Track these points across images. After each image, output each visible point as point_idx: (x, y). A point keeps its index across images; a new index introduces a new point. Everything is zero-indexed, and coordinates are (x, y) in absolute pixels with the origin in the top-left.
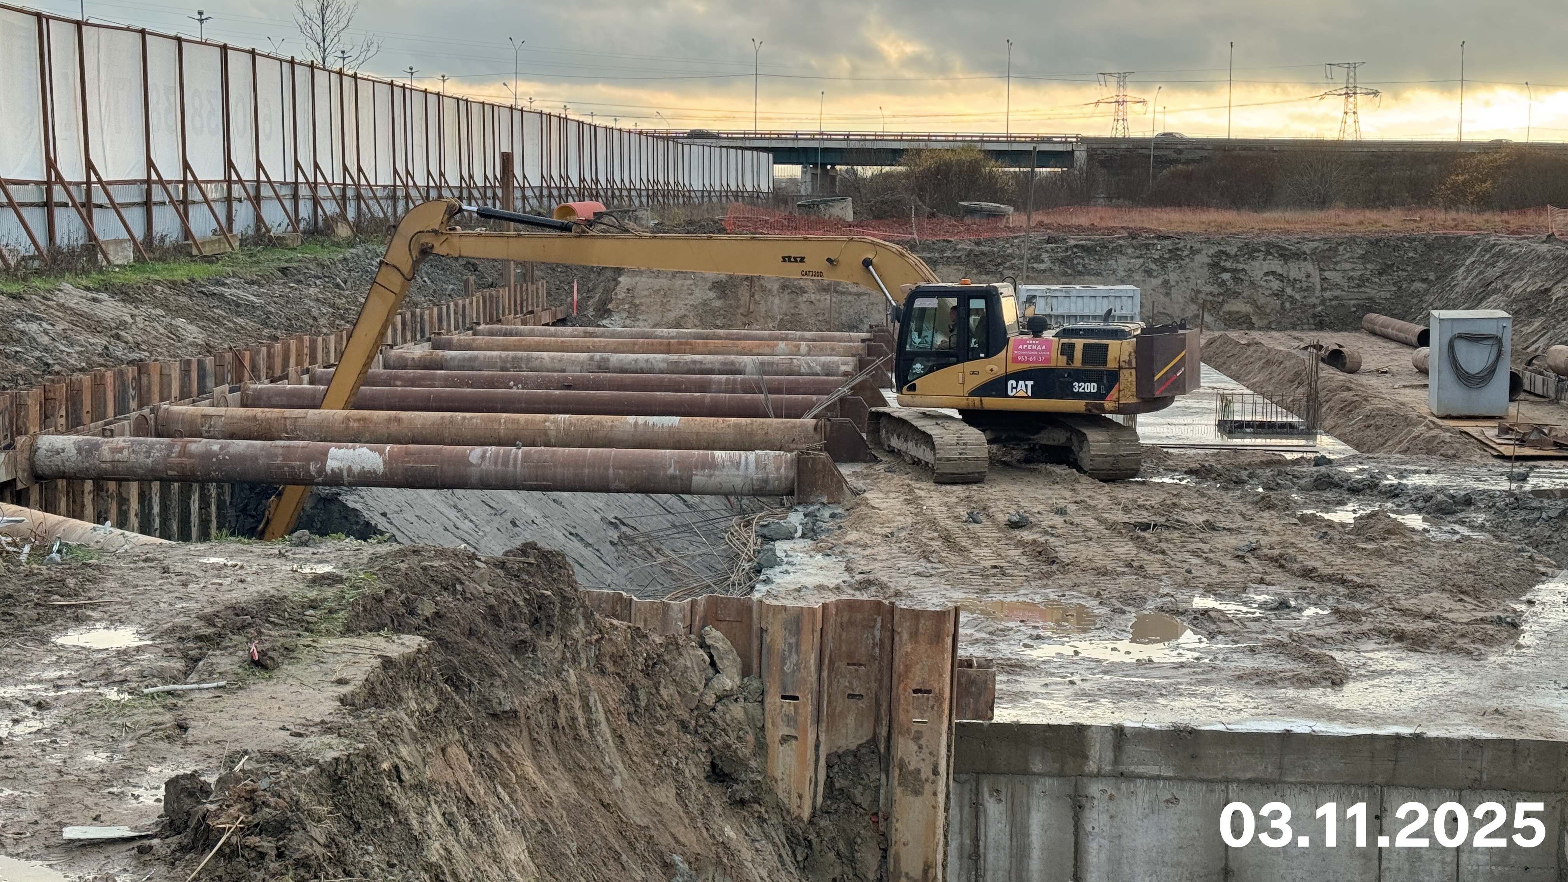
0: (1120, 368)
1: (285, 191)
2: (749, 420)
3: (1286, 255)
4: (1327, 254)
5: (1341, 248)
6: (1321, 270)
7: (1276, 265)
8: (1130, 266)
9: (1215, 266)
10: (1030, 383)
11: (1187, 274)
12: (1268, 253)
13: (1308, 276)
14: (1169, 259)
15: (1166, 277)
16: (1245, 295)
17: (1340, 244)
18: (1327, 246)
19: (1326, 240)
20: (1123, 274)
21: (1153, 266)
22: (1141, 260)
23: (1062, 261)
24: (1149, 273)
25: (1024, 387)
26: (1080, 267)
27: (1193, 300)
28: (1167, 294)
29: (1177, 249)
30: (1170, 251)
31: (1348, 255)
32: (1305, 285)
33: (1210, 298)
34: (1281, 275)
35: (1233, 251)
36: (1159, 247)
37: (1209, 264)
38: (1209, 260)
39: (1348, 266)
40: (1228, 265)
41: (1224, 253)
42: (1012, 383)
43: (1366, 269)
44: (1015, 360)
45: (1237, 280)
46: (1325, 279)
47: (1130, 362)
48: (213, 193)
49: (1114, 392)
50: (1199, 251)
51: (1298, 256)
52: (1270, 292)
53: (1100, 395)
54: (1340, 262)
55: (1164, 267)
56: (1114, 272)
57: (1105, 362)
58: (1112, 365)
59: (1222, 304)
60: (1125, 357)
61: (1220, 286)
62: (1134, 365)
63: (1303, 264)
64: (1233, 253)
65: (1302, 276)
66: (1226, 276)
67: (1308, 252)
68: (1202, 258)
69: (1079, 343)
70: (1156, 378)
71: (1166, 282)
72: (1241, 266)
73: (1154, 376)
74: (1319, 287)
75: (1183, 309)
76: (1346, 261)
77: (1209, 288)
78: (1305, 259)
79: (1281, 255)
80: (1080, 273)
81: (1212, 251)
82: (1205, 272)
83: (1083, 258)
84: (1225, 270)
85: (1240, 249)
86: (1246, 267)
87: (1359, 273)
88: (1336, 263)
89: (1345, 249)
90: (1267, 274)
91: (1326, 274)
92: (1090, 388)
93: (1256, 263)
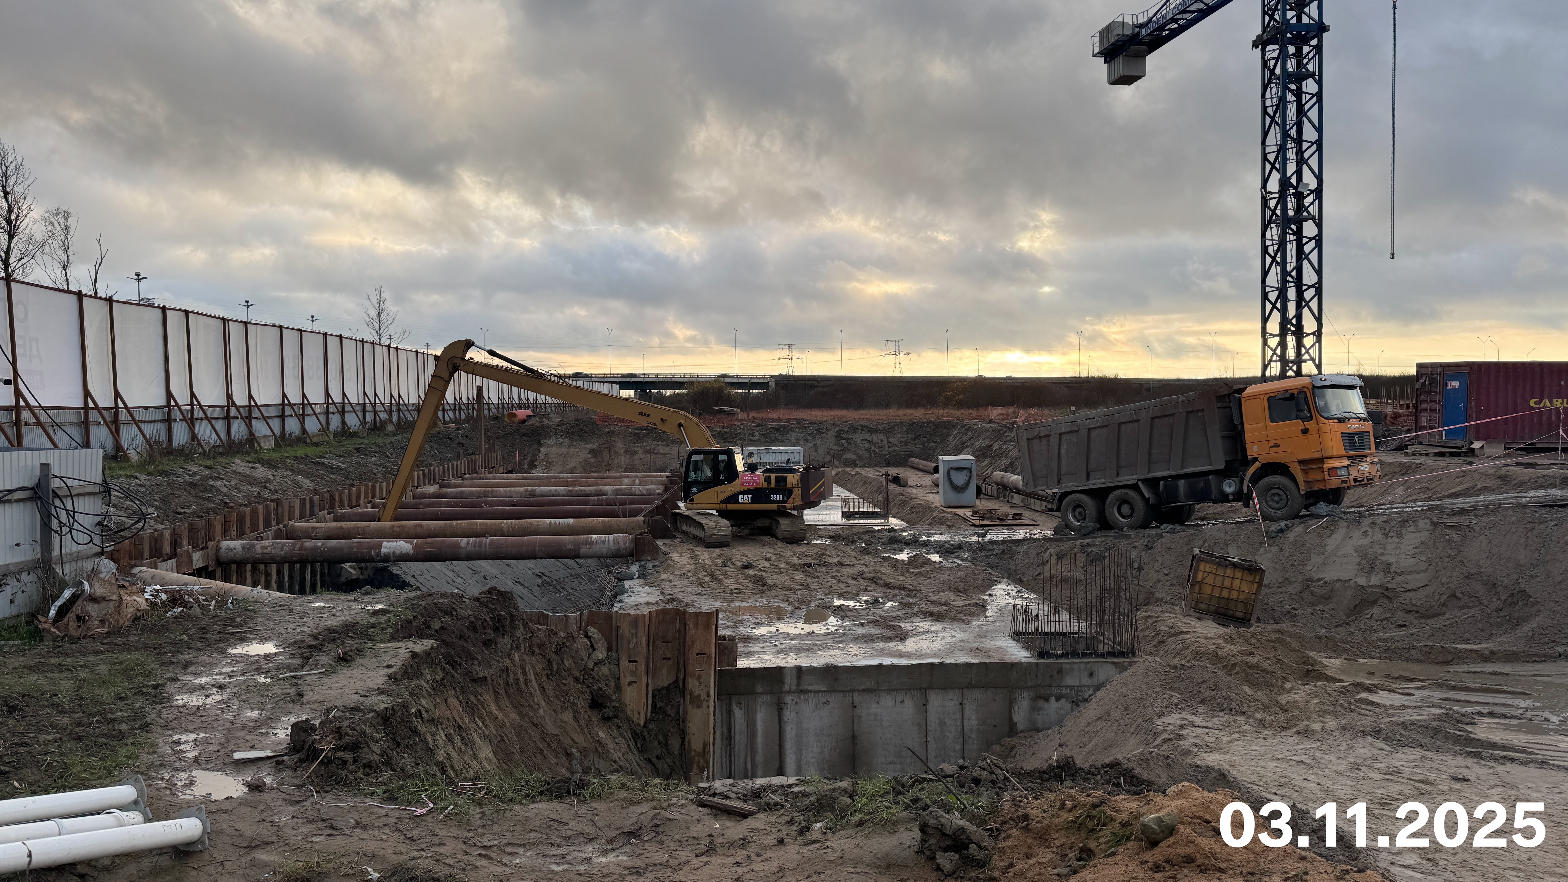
0: (793, 488)
1: (358, 408)
2: (609, 519)
3: (871, 431)
4: (890, 430)
5: (896, 427)
6: (888, 438)
7: (866, 436)
8: (798, 437)
9: (838, 436)
10: (750, 496)
11: (825, 441)
12: (862, 430)
13: (882, 441)
14: (816, 434)
15: (815, 442)
16: (852, 450)
17: (896, 425)
18: (890, 426)
19: (889, 424)
20: (794, 441)
21: (809, 437)
22: (803, 434)
23: (765, 436)
24: (807, 440)
25: (747, 498)
26: (773, 439)
27: (829, 453)
28: (816, 451)
29: (820, 429)
30: (816, 430)
31: (900, 430)
32: (880, 445)
33: (836, 452)
34: (869, 441)
35: (846, 429)
36: (811, 428)
37: (835, 436)
38: (835, 434)
39: (899, 436)
40: (844, 436)
41: (842, 430)
42: (741, 496)
43: (908, 437)
44: (742, 485)
45: (849, 443)
46: (889, 442)
47: (798, 484)
48: (318, 410)
49: (791, 499)
50: (830, 430)
51: (877, 431)
52: (864, 449)
53: (784, 501)
54: (896, 434)
55: (814, 438)
56: (790, 440)
57: (786, 485)
58: (789, 486)
59: (842, 455)
60: (795, 482)
61: (840, 446)
62: (800, 486)
63: (879, 435)
65: (879, 441)
66: (843, 441)
67: (881, 429)
68: (832, 433)
69: (773, 476)
71: (815, 445)
72: (850, 437)
73: (810, 491)
74: (887, 446)
75: (824, 458)
76: (899, 433)
77: (836, 448)
78: (880, 433)
79: (869, 431)
80: (774, 441)
81: (836, 430)
82: (834, 439)
83: (775, 434)
84: (843, 439)
85: (849, 428)
86: (852, 437)
87: (905, 439)
88: (894, 434)
89: (898, 428)
90: (863, 440)
91: (890, 440)
92: (779, 497)
93: (857, 435)
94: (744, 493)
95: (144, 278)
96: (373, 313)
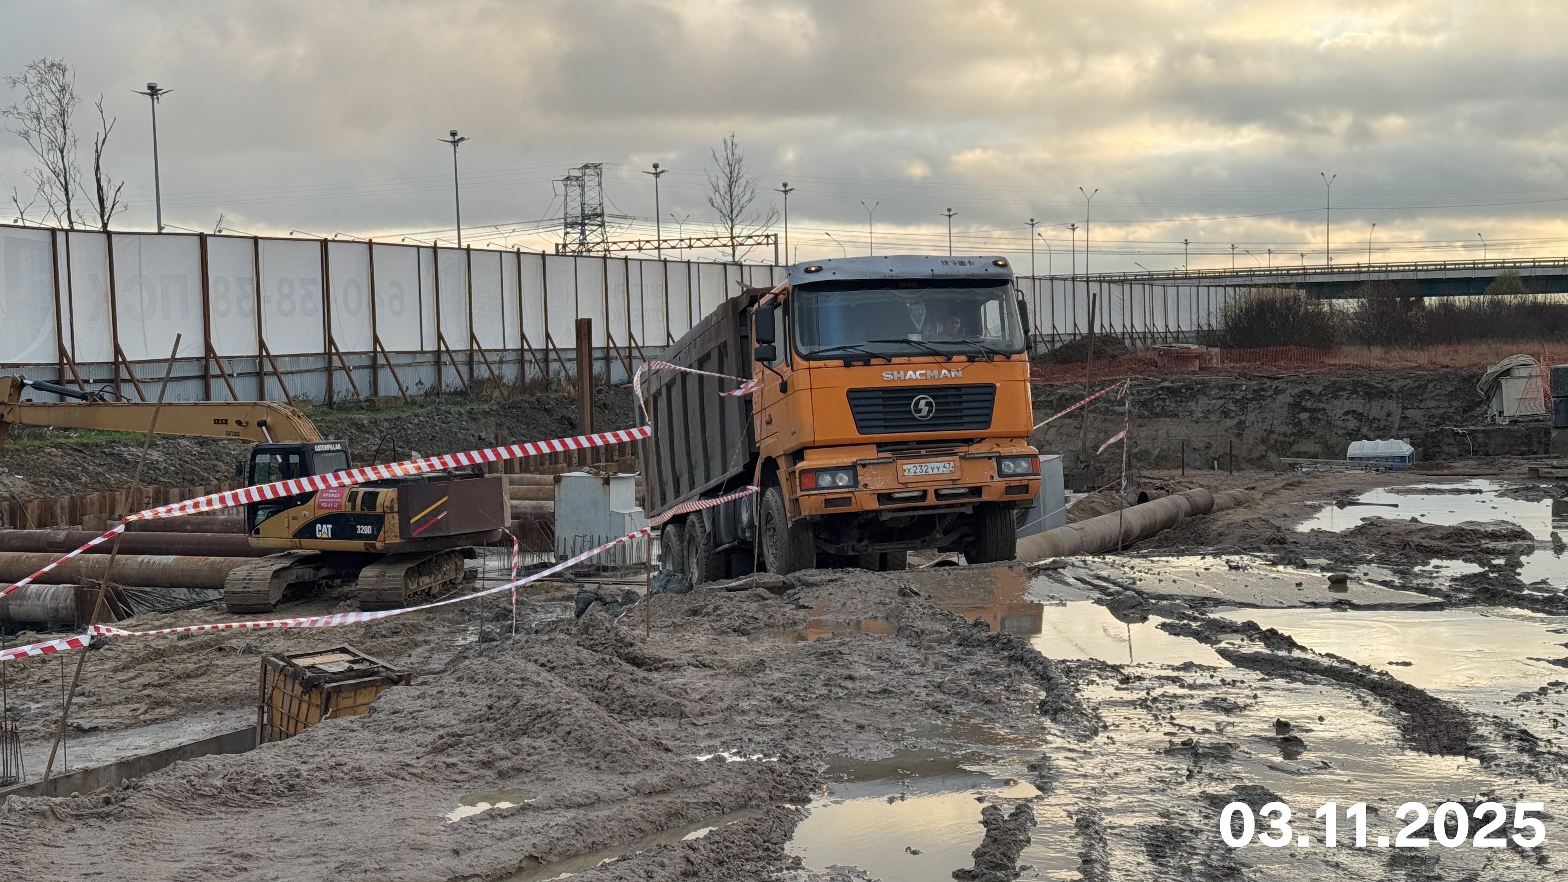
0: (385, 513)
6: (1405, 408)
7: (1358, 404)
8: (1210, 407)
9: (1296, 406)
10: (330, 526)
11: (1265, 415)
12: (1355, 391)
13: (1389, 415)
14: (1252, 399)
15: (1243, 418)
16: (1317, 434)
17: (1431, 381)
18: (1417, 384)
22: (1222, 401)
23: (1143, 404)
25: (324, 530)
26: (1158, 410)
28: (1239, 435)
29: (1262, 389)
30: (1254, 391)
34: (1361, 414)
35: (1317, 389)
36: (1244, 387)
37: (1289, 404)
38: (1291, 400)
39: (1432, 404)
40: (1309, 404)
41: (1309, 392)
42: (318, 526)
43: (1451, 406)
44: (320, 507)
45: (1314, 420)
46: (1404, 418)
47: (392, 507)
49: (382, 533)
50: (1283, 391)
52: (1344, 431)
53: (373, 537)
54: (1425, 400)
56: (1192, 413)
57: (374, 508)
58: (379, 510)
59: (1291, 444)
60: (388, 503)
61: (1295, 426)
62: (396, 509)
63: (1387, 402)
64: (1317, 392)
65: (1382, 415)
66: (1304, 416)
67: (1395, 390)
68: (1285, 399)
69: (362, 490)
70: (412, 521)
71: (1242, 422)
72: (1322, 406)
73: (410, 519)
74: (1396, 426)
75: (1251, 450)
76: (1432, 398)
77: (1284, 429)
78: (1391, 397)
79: (1367, 394)
80: (1157, 415)
81: (1297, 391)
82: (1285, 411)
84: (1305, 410)
86: (1326, 406)
87: (1442, 411)
88: (1421, 401)
89: (1435, 386)
90: (1347, 413)
91: (1408, 413)
92: (367, 530)
93: (1338, 403)
94: (323, 520)
95: (462, 139)
96: (723, 184)
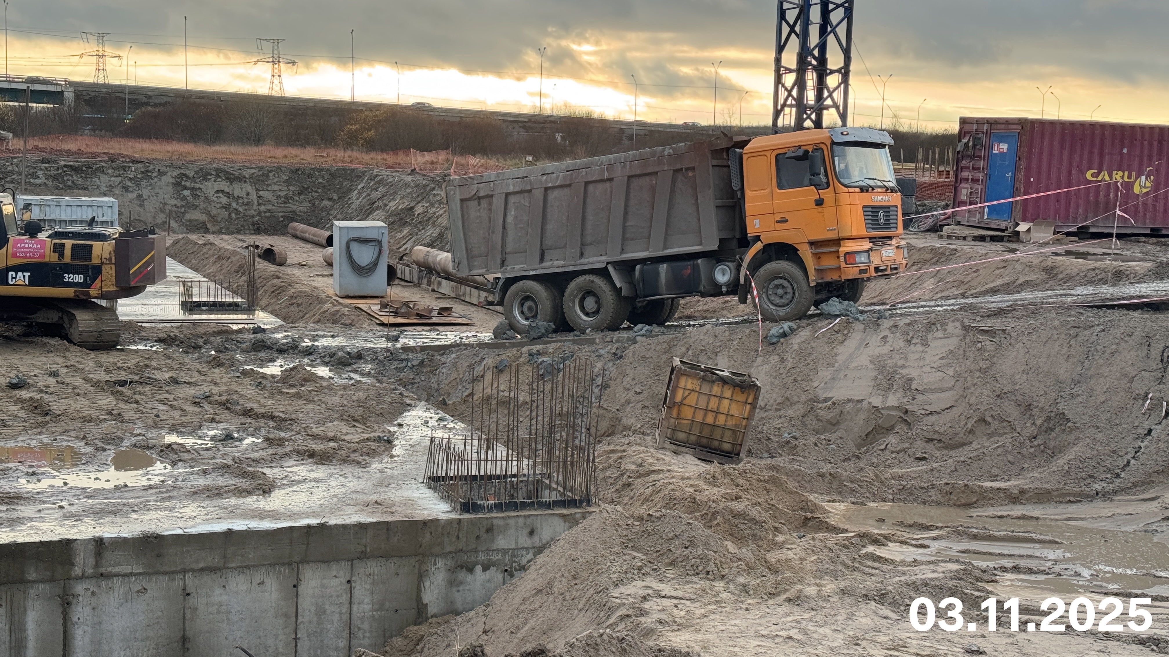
0: (102, 263)
3: (231, 178)
4: (261, 178)
5: (271, 175)
6: (257, 190)
7: (224, 185)
8: (111, 183)
9: (178, 185)
10: (27, 274)
11: (157, 191)
12: (218, 176)
13: (248, 194)
14: (142, 179)
15: (140, 192)
16: (201, 207)
17: (270, 172)
18: (261, 173)
19: (260, 168)
20: (105, 189)
21: (129, 184)
22: (120, 179)
24: (126, 189)
25: (23, 277)
26: (70, 183)
27: (162, 211)
28: (141, 206)
29: (148, 171)
30: (142, 172)
31: (276, 180)
32: (246, 200)
33: (174, 209)
34: (228, 193)
35: (191, 174)
36: (133, 169)
37: (173, 183)
38: (173, 181)
39: (276, 188)
40: (188, 184)
41: (185, 175)
42: (12, 274)
43: (289, 190)
44: (14, 256)
45: (195, 196)
46: (260, 197)
47: (110, 259)
49: (98, 282)
50: (165, 173)
51: (240, 179)
52: (220, 205)
53: (86, 285)
54: (270, 185)
55: (138, 185)
56: (98, 187)
57: (90, 259)
58: (95, 261)
59: (184, 214)
60: (106, 255)
61: (182, 200)
62: (113, 261)
63: (244, 185)
64: (191, 175)
65: (243, 194)
66: (187, 193)
67: (247, 176)
68: (167, 179)
69: (68, 243)
70: (131, 272)
71: (140, 196)
72: (198, 186)
73: (129, 270)
74: (256, 203)
75: (154, 217)
76: (275, 184)
77: (173, 202)
78: (245, 182)
79: (227, 178)
80: (70, 187)
81: (175, 174)
82: (170, 189)
83: (72, 176)
84: (185, 188)
85: (196, 172)
86: (200, 186)
87: (285, 193)
88: (268, 185)
89: (274, 175)
90: (217, 192)
91: (261, 193)
92: (79, 278)
93: (209, 184)
94: (18, 268)
